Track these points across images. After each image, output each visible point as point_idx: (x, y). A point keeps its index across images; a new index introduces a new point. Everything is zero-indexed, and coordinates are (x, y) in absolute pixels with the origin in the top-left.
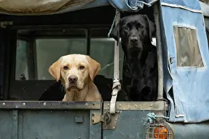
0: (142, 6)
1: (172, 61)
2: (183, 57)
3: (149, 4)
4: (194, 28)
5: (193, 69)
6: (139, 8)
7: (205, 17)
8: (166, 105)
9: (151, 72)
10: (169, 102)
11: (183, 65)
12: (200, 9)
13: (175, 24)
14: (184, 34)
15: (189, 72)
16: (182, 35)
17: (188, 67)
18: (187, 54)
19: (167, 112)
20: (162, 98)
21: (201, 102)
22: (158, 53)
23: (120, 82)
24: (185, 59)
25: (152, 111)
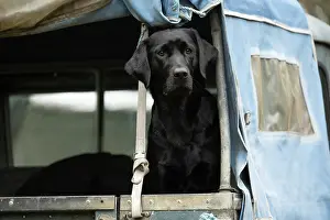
0: (189, 17)
1: (249, 119)
2: (273, 114)
3: (202, 13)
4: (293, 61)
5: (292, 136)
6: (183, 20)
7: (317, 43)
8: (236, 199)
9: (207, 136)
10: (241, 194)
11: (271, 129)
12: (307, 27)
13: (256, 51)
14: (273, 72)
15: (285, 143)
16: (269, 73)
17: (282, 133)
18: (279, 109)
19: (239, 212)
20: (228, 186)
21: (309, 198)
22: (220, 102)
23: (148, 158)
24: (275, 118)
25: (210, 211)
